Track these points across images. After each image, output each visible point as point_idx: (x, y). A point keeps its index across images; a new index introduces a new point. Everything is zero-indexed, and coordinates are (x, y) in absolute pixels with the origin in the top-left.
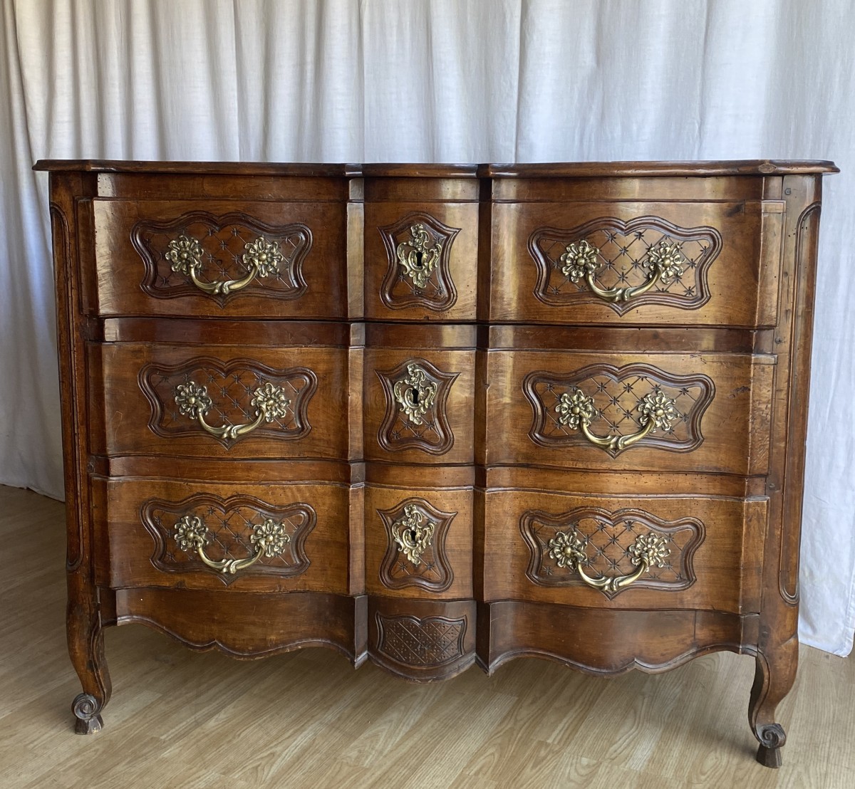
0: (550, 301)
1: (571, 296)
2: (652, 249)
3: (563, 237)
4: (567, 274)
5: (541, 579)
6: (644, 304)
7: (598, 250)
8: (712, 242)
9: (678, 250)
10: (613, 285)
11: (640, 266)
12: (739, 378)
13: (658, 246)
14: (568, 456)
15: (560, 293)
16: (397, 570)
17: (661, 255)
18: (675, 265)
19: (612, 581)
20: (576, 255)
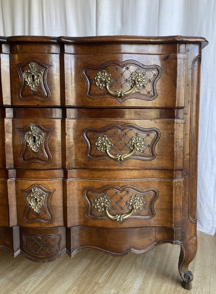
0: (92, 97)
1: (100, 95)
2: (133, 74)
3: (96, 69)
4: (98, 85)
5: (92, 217)
6: (130, 98)
7: (110, 75)
8: (157, 72)
9: (144, 75)
10: (117, 90)
11: (128, 81)
12: (170, 129)
13: (135, 73)
14: (101, 164)
15: (96, 93)
16: (30, 215)
17: (137, 77)
18: (143, 81)
19: (120, 217)
20: (101, 77)
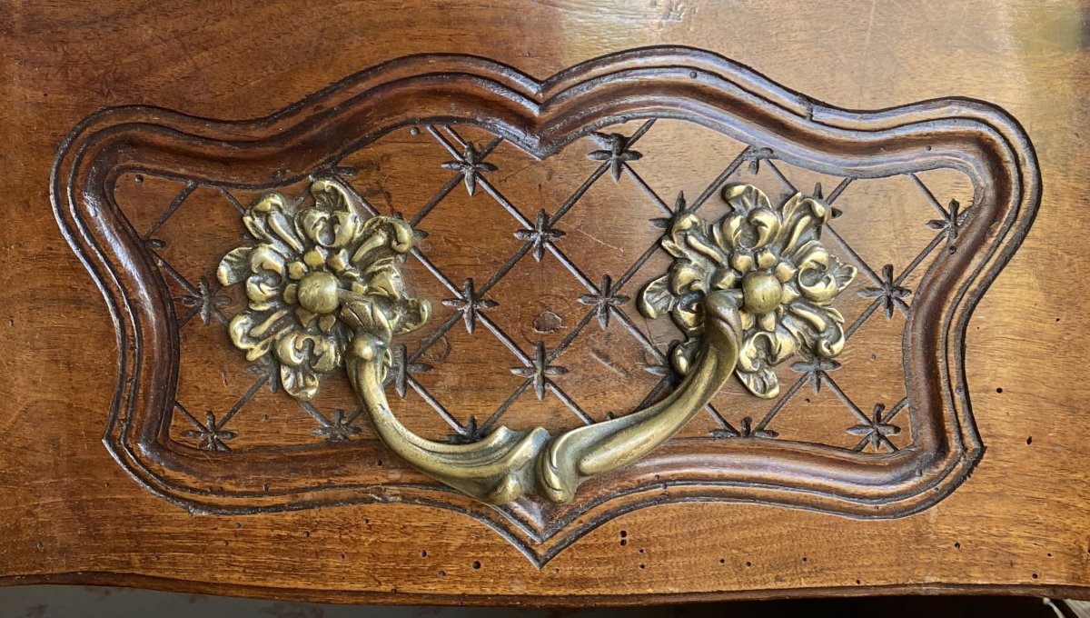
0: (189, 480)
1: (293, 460)
2: (687, 222)
3: (226, 162)
4: (257, 352)
6: (658, 500)
7: (405, 233)
8: (986, 180)
9: (818, 223)
10: (492, 410)
11: (627, 307)
13: (713, 208)
15: (235, 444)
17: (732, 251)
18: (806, 298)
20: (301, 257)
